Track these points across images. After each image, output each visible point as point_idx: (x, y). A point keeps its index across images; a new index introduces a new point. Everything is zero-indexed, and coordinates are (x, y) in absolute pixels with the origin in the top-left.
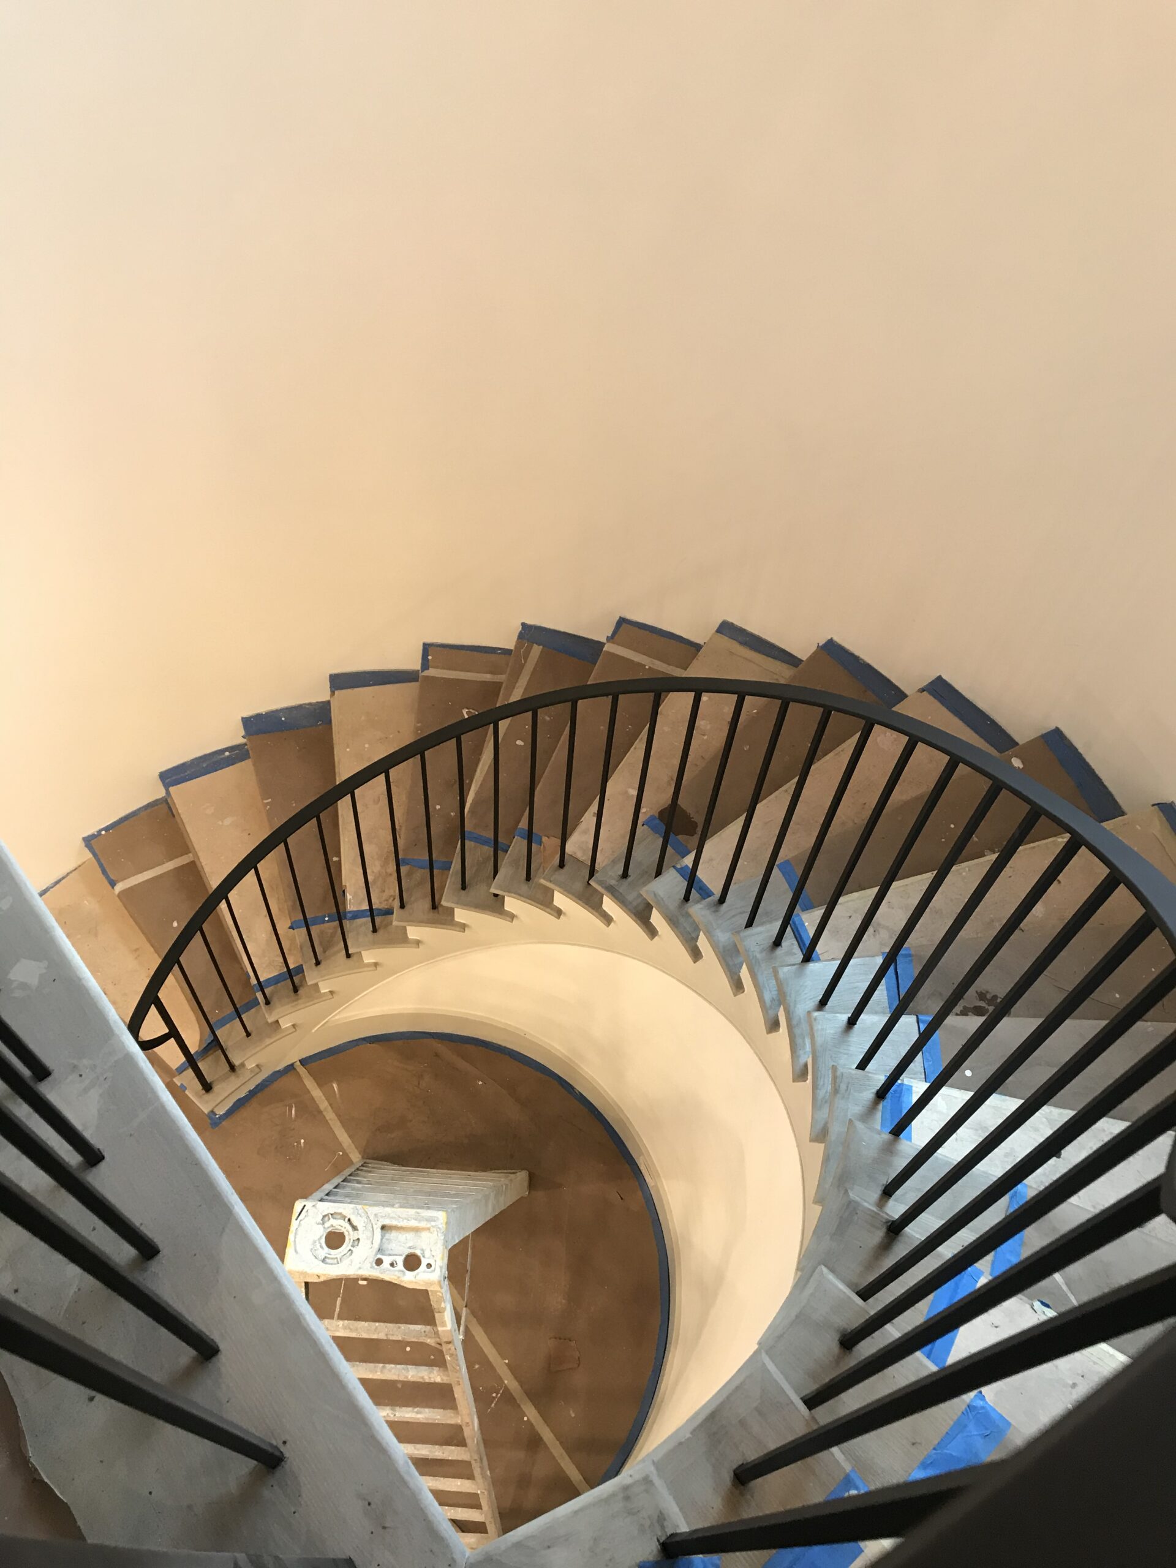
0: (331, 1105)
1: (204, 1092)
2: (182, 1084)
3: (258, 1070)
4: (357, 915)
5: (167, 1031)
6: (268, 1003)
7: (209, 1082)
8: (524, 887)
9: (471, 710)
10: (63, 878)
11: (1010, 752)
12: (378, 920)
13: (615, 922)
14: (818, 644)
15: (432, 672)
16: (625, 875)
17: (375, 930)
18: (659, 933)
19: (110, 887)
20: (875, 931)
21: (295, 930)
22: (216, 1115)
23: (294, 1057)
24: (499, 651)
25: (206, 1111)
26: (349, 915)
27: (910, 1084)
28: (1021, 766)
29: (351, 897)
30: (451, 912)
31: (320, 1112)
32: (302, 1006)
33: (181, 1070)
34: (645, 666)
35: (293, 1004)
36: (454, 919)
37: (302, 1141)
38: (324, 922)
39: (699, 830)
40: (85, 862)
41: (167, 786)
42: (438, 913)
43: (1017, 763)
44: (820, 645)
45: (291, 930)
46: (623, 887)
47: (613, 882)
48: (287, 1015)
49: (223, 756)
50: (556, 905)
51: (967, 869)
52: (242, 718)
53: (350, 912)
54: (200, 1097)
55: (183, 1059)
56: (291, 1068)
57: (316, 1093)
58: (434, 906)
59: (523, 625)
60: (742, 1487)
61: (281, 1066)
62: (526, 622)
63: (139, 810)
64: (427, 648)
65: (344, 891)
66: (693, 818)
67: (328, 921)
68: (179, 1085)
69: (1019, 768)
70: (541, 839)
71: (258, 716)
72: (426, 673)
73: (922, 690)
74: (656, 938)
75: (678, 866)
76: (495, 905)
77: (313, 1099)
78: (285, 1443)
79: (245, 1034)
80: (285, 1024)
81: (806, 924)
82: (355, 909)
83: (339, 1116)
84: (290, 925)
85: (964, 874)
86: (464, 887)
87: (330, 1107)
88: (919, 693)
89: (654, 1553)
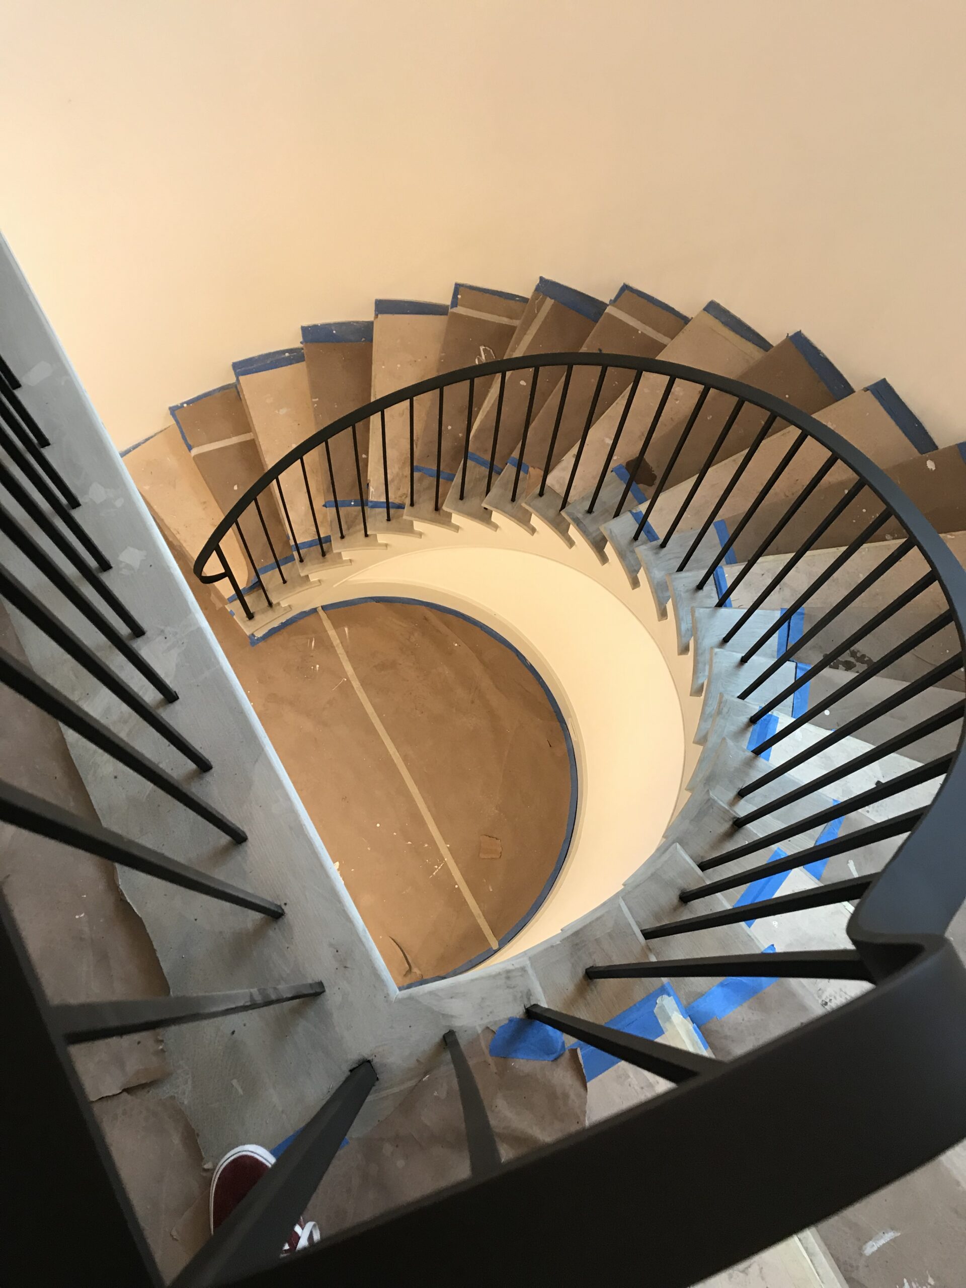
0: (341, 642)
1: (248, 619)
2: (231, 610)
3: (290, 609)
4: (376, 505)
5: (223, 571)
6: (301, 561)
7: (252, 612)
8: (509, 506)
9: (487, 348)
10: (152, 437)
11: (927, 455)
12: (392, 511)
13: (576, 546)
14: (788, 334)
15: (460, 310)
16: (590, 511)
17: (389, 519)
18: (610, 561)
19: (188, 451)
20: (780, 589)
21: (328, 508)
22: (255, 637)
23: (318, 603)
24: (517, 299)
25: (248, 633)
26: (370, 504)
27: (778, 716)
28: (934, 469)
29: (373, 490)
30: (449, 516)
31: (333, 647)
32: (328, 567)
33: (231, 600)
34: (638, 330)
35: (321, 565)
36: (451, 521)
37: (318, 666)
38: (350, 505)
39: (657, 482)
40: (169, 427)
41: (237, 375)
42: (439, 514)
43: (931, 465)
44: (789, 335)
45: (325, 508)
46: (587, 520)
47: (580, 516)
48: (316, 573)
49: (283, 356)
50: (533, 524)
51: (867, 549)
52: (302, 327)
53: (371, 502)
54: (244, 622)
55: (233, 592)
56: (314, 610)
57: (332, 633)
58: (437, 508)
59: (541, 278)
60: (589, 980)
61: (307, 609)
62: (544, 276)
63: (214, 391)
64: (458, 288)
65: (368, 484)
66: (653, 471)
67: (353, 506)
68: (229, 610)
69: (931, 469)
70: (528, 468)
71: (315, 327)
72: (455, 310)
73: (866, 389)
74: (606, 565)
75: (634, 511)
76: (484, 516)
77: (328, 636)
78: (285, 904)
79: (282, 581)
80: (313, 578)
81: (726, 575)
82: (376, 500)
83: (347, 652)
84: (323, 503)
85: (864, 553)
86: (462, 497)
87: (341, 645)
88: (864, 391)
89: (521, 1013)
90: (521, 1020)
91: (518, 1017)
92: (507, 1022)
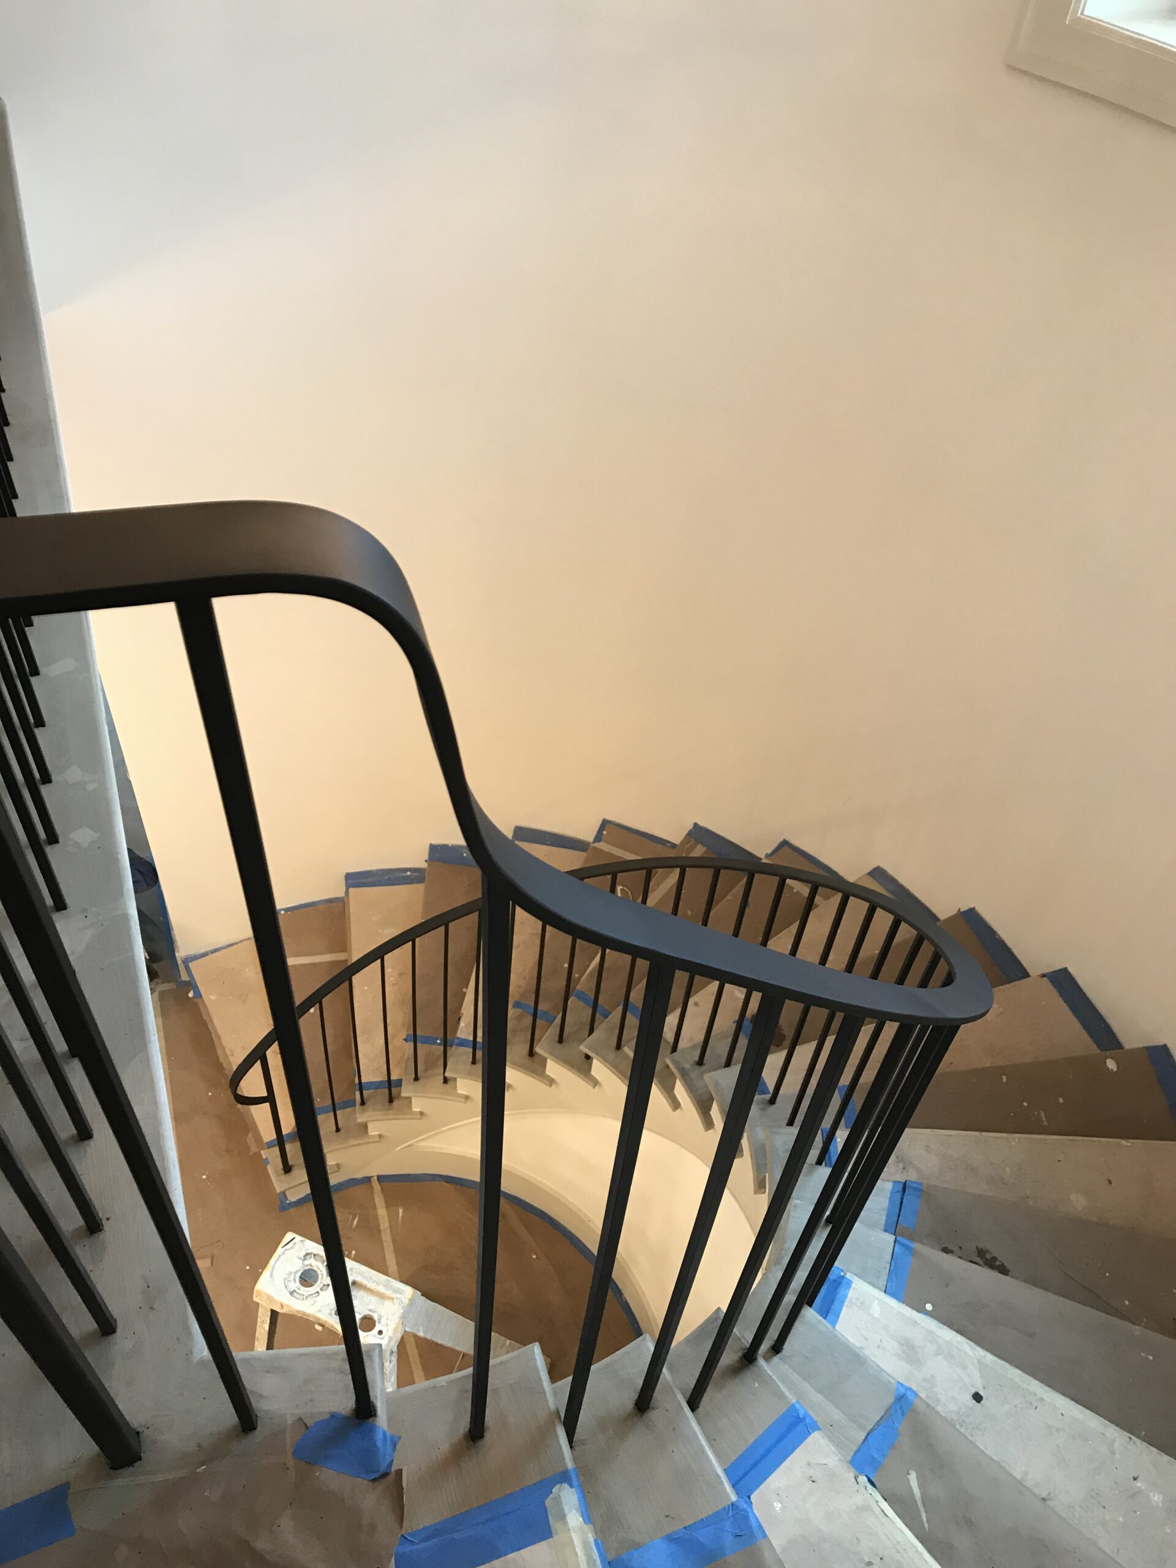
0: (391, 1227)
1: (283, 1172)
2: (267, 1158)
3: (336, 1169)
4: (463, 1043)
5: (265, 1094)
6: (363, 1103)
7: (290, 1164)
8: (612, 1055)
9: (625, 888)
10: (236, 943)
11: (1108, 1053)
13: (682, 1109)
14: (959, 909)
15: (602, 846)
16: (700, 1062)
17: (474, 1062)
18: (715, 1126)
20: (904, 1168)
21: (408, 1043)
22: (287, 1199)
23: (373, 1171)
24: (668, 844)
25: (278, 1190)
26: (456, 1041)
27: (851, 1279)
28: (1115, 1069)
29: (464, 1025)
30: (543, 1063)
31: (379, 1231)
32: (392, 1117)
33: (270, 1145)
34: (793, 888)
35: (384, 1112)
36: (545, 1072)
37: (354, 1252)
38: (435, 1043)
39: (787, 1042)
41: (348, 886)
42: (533, 1061)
43: (1111, 1065)
44: (961, 910)
45: (405, 1042)
46: (695, 1073)
47: (687, 1066)
48: (378, 1123)
49: (405, 874)
51: (1017, 1140)
52: (431, 845)
53: (458, 1038)
54: (278, 1175)
55: (275, 1137)
56: (367, 1180)
57: (382, 1212)
58: (531, 1053)
59: (696, 825)
61: (359, 1175)
62: (698, 823)
63: (320, 901)
64: (605, 824)
65: (460, 1018)
67: (439, 1044)
68: (264, 1157)
69: (1112, 1070)
71: (445, 847)
72: (597, 845)
73: (1044, 976)
76: (583, 1065)
77: (377, 1215)
78: (108, 1219)
79: (335, 1128)
80: (373, 1130)
82: (463, 1037)
83: (394, 1241)
84: (405, 1037)
85: (1013, 1143)
86: (561, 1040)
87: (389, 1231)
88: (1040, 978)
89: (348, 1409)
90: (346, 1418)
91: (343, 1412)
92: (327, 1416)
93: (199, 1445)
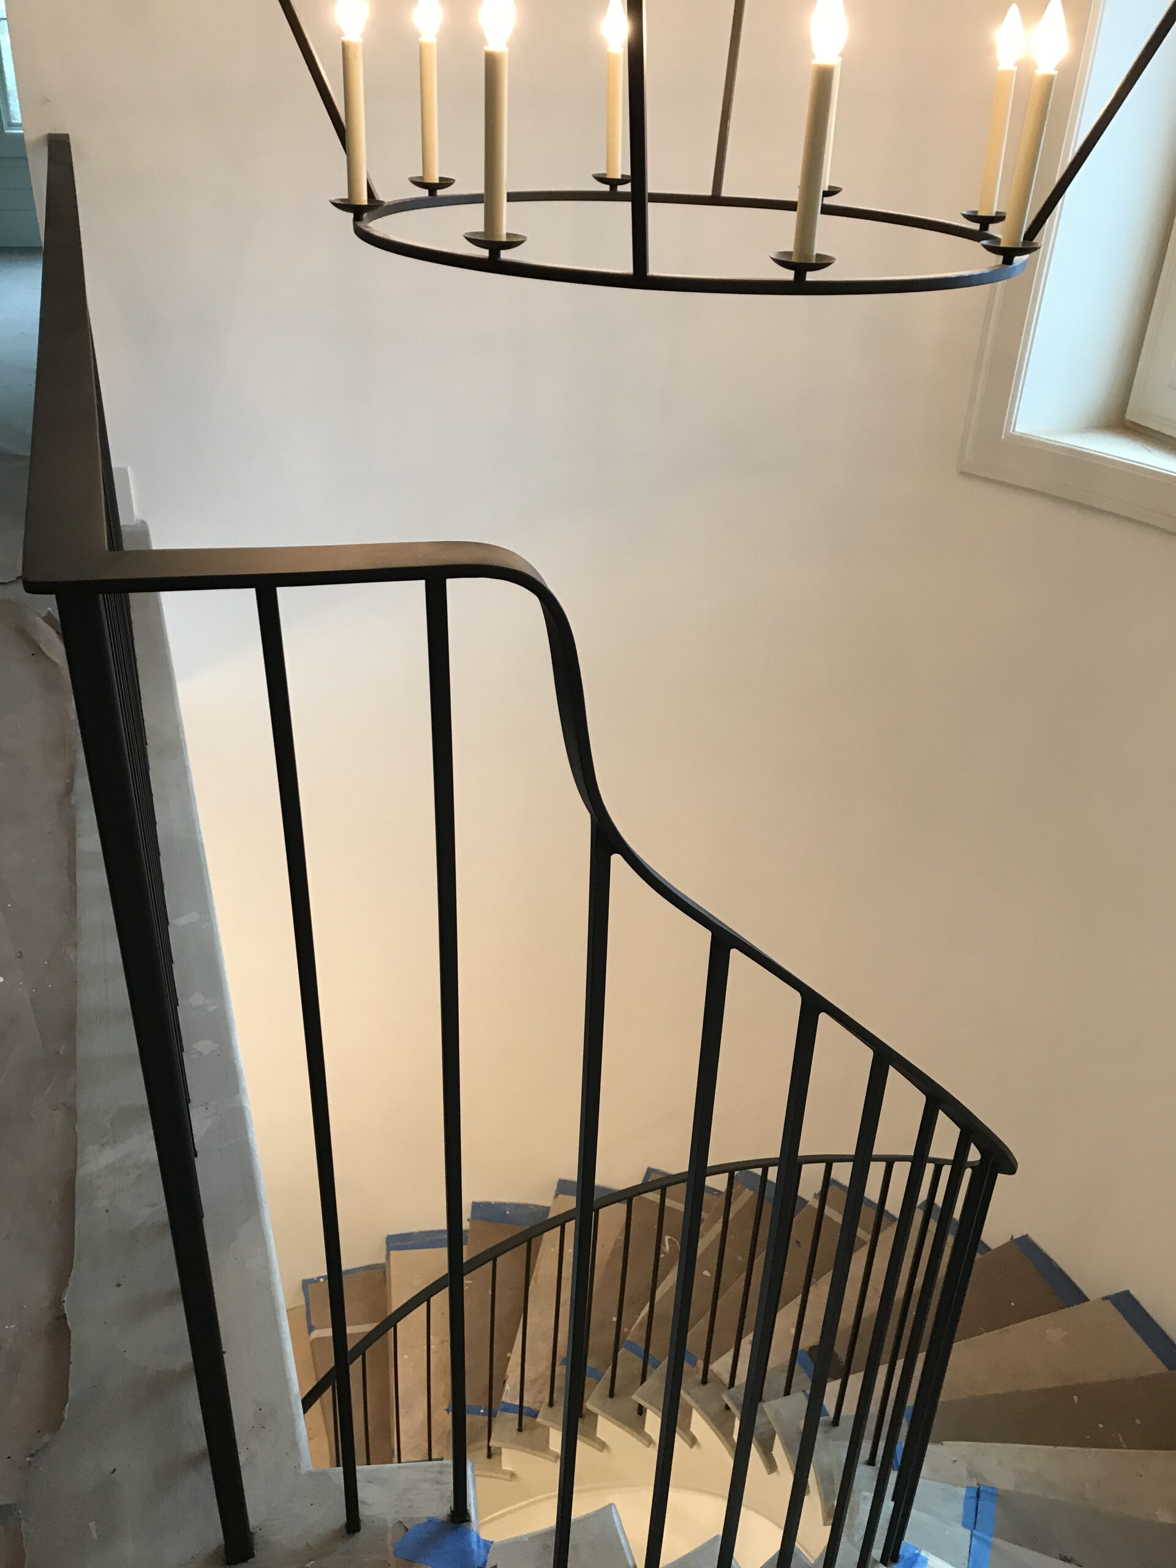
4: (508, 1408)
9: (673, 1238)
12: (525, 1419)
14: (1012, 1237)
17: (520, 1430)
19: (306, 1331)
24: (715, 1193)
26: (501, 1407)
29: (509, 1388)
30: (595, 1423)
36: (595, 1435)
38: (479, 1413)
40: (296, 1308)
41: (389, 1250)
44: (1015, 1237)
50: (693, 1432)
51: (1094, 1454)
52: (473, 1203)
53: (502, 1404)
63: (360, 1268)
64: (650, 1172)
65: (504, 1382)
67: (483, 1414)
70: (697, 1360)
71: (488, 1205)
73: (1106, 1298)
82: (509, 1402)
85: (1089, 1457)
86: (612, 1395)
88: (1102, 1301)
89: (444, 1515)
90: (443, 1522)
91: (440, 1517)
92: (426, 1521)
93: (307, 1545)
